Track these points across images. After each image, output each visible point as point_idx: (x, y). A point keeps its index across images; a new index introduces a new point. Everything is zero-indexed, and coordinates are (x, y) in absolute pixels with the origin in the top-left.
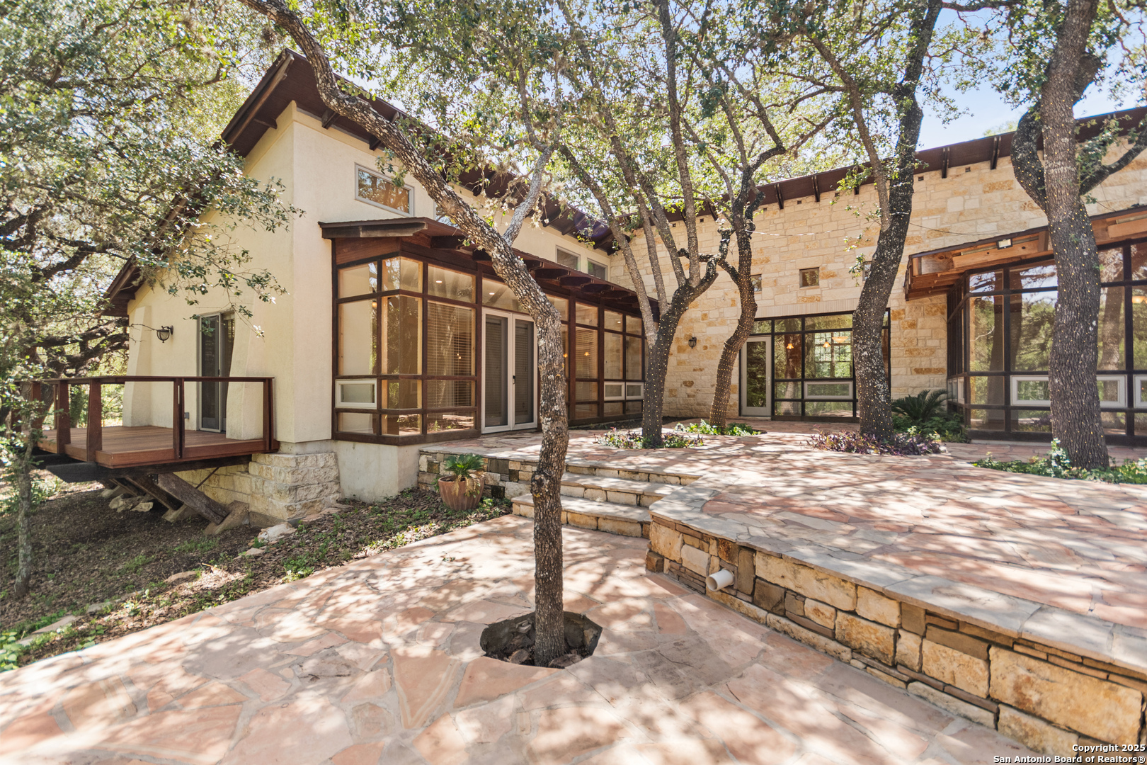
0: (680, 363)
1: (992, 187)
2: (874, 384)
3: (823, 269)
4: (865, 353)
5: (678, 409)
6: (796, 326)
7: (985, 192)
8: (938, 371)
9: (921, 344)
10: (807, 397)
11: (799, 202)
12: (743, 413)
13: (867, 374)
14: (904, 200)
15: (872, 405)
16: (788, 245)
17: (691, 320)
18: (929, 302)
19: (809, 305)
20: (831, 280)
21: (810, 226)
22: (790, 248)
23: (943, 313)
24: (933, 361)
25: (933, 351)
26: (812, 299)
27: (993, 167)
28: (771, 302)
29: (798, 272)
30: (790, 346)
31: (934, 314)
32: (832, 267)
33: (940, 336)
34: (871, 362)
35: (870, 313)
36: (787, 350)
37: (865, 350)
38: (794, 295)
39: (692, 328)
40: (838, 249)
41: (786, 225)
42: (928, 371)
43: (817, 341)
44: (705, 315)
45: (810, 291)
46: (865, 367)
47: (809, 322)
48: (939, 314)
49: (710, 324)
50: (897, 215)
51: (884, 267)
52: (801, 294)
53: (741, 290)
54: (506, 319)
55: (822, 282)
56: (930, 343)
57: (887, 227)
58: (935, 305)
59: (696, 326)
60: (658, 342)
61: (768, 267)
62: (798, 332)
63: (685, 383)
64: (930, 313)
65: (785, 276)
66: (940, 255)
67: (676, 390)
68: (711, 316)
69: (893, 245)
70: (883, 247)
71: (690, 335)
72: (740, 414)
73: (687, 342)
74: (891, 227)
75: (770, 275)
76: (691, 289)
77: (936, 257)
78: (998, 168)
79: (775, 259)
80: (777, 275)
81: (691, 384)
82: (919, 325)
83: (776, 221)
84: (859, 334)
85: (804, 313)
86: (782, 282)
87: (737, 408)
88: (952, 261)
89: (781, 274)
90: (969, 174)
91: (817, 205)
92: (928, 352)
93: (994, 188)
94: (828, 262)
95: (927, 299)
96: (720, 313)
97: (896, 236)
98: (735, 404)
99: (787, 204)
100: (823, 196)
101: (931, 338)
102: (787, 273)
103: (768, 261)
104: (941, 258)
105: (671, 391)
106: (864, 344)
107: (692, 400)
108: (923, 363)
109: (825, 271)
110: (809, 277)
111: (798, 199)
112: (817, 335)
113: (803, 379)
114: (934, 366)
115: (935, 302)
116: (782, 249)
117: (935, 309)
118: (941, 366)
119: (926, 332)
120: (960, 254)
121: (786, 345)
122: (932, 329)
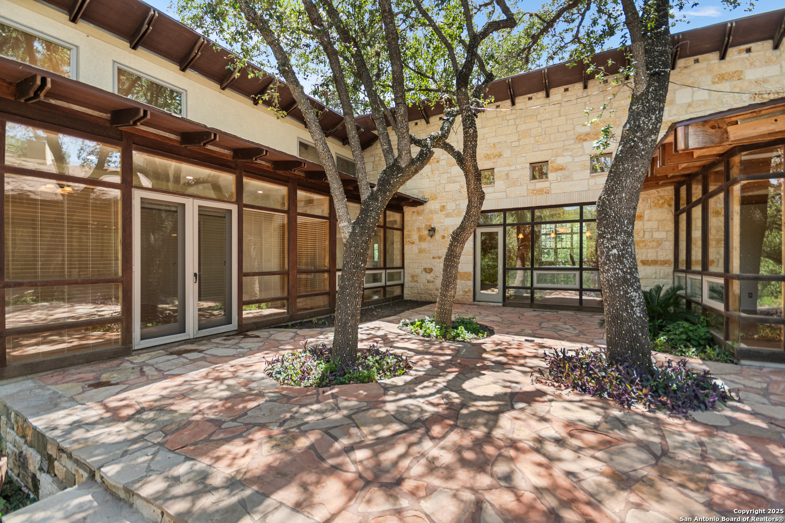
0: (421, 251)
1: (722, 78)
2: (626, 292)
3: (552, 162)
4: (615, 251)
5: (419, 293)
6: (525, 217)
7: (714, 83)
8: (665, 263)
9: (647, 236)
10: (535, 285)
11: (530, 99)
12: (477, 298)
13: (617, 279)
14: (662, 55)
15: (624, 321)
16: (519, 140)
17: (431, 212)
18: (657, 194)
19: (539, 197)
20: (560, 173)
21: (540, 122)
22: (521, 143)
23: (670, 205)
24: (660, 253)
25: (659, 243)
26: (541, 191)
27: (723, 57)
28: (503, 195)
29: (528, 165)
30: (521, 236)
31: (661, 206)
32: (560, 161)
33: (667, 228)
34: (622, 263)
35: (620, 200)
36: (518, 239)
37: (614, 247)
38: (525, 187)
39: (432, 219)
40: (566, 143)
41: (518, 121)
42: (655, 262)
43: (543, 231)
44: (443, 207)
45: (540, 184)
46: (614, 269)
47: (537, 213)
48: (666, 206)
49: (448, 215)
50: (656, 73)
51: (640, 139)
52: (531, 187)
53: (466, 176)
54: (184, 205)
55: (551, 176)
56: (657, 235)
57: (642, 88)
58: (662, 197)
59: (435, 216)
60: (353, 234)
61: (500, 161)
62: (528, 224)
63: (425, 269)
64: (656, 205)
65: (516, 169)
66: (712, 123)
67: (417, 276)
68: (448, 207)
69: (652, 110)
70: (638, 114)
71: (430, 226)
72: (474, 300)
73: (427, 232)
74: (647, 88)
75: (502, 169)
76: (400, 169)
77: (707, 127)
78: (727, 58)
79: (507, 153)
80: (508, 168)
81: (431, 270)
82: (646, 217)
83: (508, 118)
84: (607, 226)
85: (534, 205)
86: (514, 175)
87: (471, 294)
88: (726, 132)
89: (513, 168)
90: (697, 66)
91: (547, 100)
92: (655, 244)
93: (723, 78)
94: (557, 156)
95: (654, 191)
96: (457, 205)
97: (655, 99)
98: (469, 290)
99: (518, 100)
100: (553, 91)
101: (658, 230)
102: (518, 167)
103: (500, 155)
104: (713, 127)
105: (413, 276)
106: (612, 239)
107: (431, 286)
108: (649, 255)
109: (554, 165)
110: (538, 170)
111: (529, 96)
112: (543, 226)
113: (532, 269)
114: (661, 258)
115: (662, 194)
116: (514, 144)
117: (661, 201)
118: (667, 258)
119: (653, 224)
120: (737, 123)
121: (518, 235)
122: (659, 221)
